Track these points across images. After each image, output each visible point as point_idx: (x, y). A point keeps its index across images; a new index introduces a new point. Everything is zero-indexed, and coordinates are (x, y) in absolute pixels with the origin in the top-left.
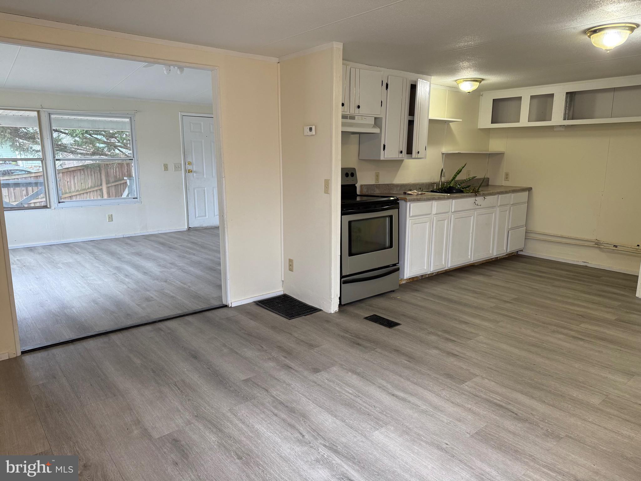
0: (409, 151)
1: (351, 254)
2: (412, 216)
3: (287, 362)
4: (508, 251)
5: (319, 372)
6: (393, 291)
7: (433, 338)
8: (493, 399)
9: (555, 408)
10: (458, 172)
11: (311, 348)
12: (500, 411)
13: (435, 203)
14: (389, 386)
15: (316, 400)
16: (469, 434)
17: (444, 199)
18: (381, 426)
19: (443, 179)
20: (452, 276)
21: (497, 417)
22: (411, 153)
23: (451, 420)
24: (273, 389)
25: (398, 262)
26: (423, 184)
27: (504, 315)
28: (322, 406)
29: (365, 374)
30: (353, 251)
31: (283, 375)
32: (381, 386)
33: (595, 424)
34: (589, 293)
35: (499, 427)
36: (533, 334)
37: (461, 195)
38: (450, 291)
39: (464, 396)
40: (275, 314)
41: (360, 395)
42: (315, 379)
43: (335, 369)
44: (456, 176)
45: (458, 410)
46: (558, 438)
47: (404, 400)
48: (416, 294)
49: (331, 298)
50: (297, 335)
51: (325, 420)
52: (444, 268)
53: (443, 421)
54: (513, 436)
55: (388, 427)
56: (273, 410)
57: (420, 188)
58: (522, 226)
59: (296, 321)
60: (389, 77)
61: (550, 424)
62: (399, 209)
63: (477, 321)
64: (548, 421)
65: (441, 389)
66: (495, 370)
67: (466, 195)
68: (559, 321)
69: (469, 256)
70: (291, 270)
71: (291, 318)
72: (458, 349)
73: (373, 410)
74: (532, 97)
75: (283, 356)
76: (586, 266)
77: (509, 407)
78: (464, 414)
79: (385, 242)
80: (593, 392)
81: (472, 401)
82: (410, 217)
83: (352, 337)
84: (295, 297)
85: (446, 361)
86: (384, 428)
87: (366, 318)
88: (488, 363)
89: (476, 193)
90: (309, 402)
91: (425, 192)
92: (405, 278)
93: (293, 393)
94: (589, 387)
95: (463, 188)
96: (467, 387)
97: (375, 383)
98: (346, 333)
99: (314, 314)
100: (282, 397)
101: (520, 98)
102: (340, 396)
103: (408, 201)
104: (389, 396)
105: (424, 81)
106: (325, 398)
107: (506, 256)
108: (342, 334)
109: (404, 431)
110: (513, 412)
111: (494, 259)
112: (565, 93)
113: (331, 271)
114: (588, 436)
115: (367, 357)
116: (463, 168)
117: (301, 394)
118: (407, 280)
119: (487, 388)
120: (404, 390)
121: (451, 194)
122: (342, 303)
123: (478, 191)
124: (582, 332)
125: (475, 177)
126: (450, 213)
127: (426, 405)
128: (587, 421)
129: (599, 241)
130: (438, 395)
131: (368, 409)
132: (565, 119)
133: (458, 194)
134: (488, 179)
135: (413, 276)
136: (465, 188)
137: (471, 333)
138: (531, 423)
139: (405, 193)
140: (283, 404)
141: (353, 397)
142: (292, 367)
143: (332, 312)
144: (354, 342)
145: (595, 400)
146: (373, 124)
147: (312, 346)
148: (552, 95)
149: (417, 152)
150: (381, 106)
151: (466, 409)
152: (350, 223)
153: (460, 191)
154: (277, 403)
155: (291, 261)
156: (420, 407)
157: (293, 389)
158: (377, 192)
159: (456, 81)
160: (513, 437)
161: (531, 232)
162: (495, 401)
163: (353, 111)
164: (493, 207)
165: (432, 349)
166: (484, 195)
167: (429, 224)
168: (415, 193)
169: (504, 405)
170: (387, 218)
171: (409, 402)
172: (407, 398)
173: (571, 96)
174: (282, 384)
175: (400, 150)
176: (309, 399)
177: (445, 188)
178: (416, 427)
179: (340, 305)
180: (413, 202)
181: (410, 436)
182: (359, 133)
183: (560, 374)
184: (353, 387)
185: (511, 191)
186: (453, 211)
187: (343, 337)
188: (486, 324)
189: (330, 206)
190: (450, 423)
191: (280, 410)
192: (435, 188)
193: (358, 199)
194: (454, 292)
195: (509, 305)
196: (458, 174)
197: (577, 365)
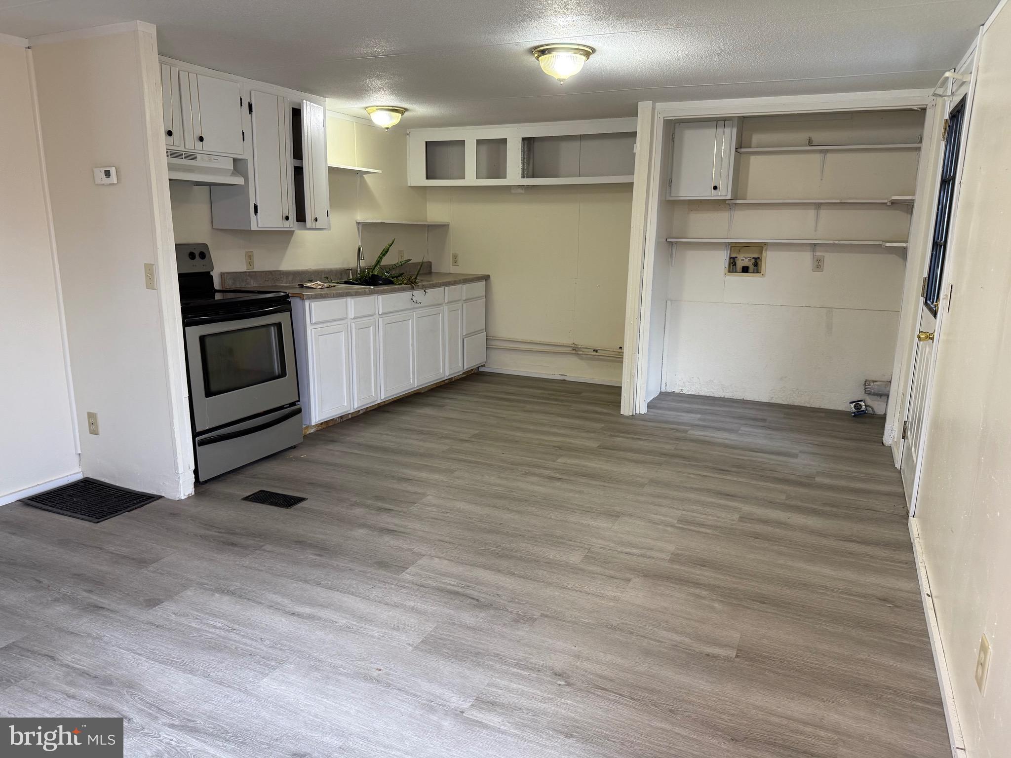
0: (301, 217)
1: (209, 393)
2: (316, 323)
3: (95, 598)
4: (465, 368)
5: (159, 605)
6: (294, 447)
7: (358, 511)
8: (445, 586)
9: (527, 580)
10: (384, 252)
11: (142, 567)
12: (456, 601)
13: (351, 302)
14: (286, 601)
15: (154, 654)
16: (412, 646)
17: (364, 294)
18: (273, 669)
19: (363, 264)
20: (388, 412)
21: (451, 611)
22: (304, 221)
23: (385, 631)
24: (66, 652)
25: (298, 399)
26: (330, 272)
27: (460, 460)
28: (166, 660)
29: (244, 591)
30: (213, 388)
31: (86, 624)
32: (273, 604)
33: (576, 591)
34: (567, 416)
35: (454, 624)
36: (499, 481)
37: (389, 288)
38: (385, 436)
39: (404, 591)
40: (66, 517)
41: (236, 626)
42: (151, 617)
43: (189, 593)
44: (381, 258)
45: (395, 614)
46: (531, 620)
47: (311, 617)
48: (331, 447)
49: (178, 473)
50: (113, 549)
51: (173, 682)
52: (375, 401)
53: (372, 636)
54: (473, 633)
55: (284, 667)
56: (67, 688)
57: (327, 278)
58: (480, 332)
59: (109, 524)
60: (253, 93)
61: (521, 604)
62: (291, 311)
63: (424, 475)
64: (518, 599)
65: (370, 587)
66: (449, 543)
67: (399, 288)
68: (530, 459)
69: (411, 380)
70: (94, 431)
71: (99, 520)
72: (396, 521)
73: (259, 646)
74: (479, 142)
75: (85, 591)
76: (564, 380)
77: (468, 592)
78: (404, 617)
79: (273, 368)
80: (573, 548)
81: (416, 596)
82: (312, 324)
83: (221, 535)
84: (107, 481)
85: (376, 543)
86: (277, 670)
87: (246, 499)
88: (440, 533)
89: (412, 284)
90: (141, 660)
91: (334, 285)
92: (313, 423)
93: (109, 650)
94: (567, 542)
95: (393, 278)
96: (408, 575)
97: (263, 601)
98: (208, 530)
99: (148, 505)
100: (85, 663)
101: (462, 143)
102: (199, 636)
103: (306, 299)
104: (286, 617)
105: (314, 104)
106: (171, 647)
107: (464, 376)
108: (202, 532)
109: (311, 667)
110: (473, 599)
111: (448, 381)
112: (521, 139)
113: (173, 426)
114: (567, 609)
115: (247, 562)
116: (390, 246)
117: (123, 649)
118: (318, 426)
119: (437, 572)
120: (312, 603)
121: (376, 286)
122: (201, 479)
123: (415, 282)
124: (560, 469)
125: (409, 260)
126: (376, 316)
127: (346, 618)
128: (566, 588)
129: (576, 345)
130: (366, 598)
131: (250, 646)
132: (523, 177)
133: (387, 285)
134: (430, 264)
135: (326, 419)
136: (397, 277)
137: (415, 493)
138: (496, 609)
139: (301, 286)
140: (87, 674)
141: (223, 633)
142: (104, 606)
143: (183, 498)
144: (224, 543)
145: (575, 558)
146: (231, 170)
147: (145, 562)
148: (504, 141)
149: (313, 218)
150: (244, 140)
151: (407, 609)
152: (202, 339)
153: (388, 282)
154: (74, 674)
155: (92, 417)
156: (336, 622)
157: (107, 643)
158: (253, 284)
159: (366, 108)
160: (473, 635)
161: (494, 338)
162: (449, 587)
163: (191, 145)
164: (439, 305)
165: (357, 528)
166: (425, 288)
167: (345, 334)
168: (319, 285)
169: (460, 590)
170: (272, 328)
171: (320, 619)
172: (315, 614)
173: (528, 143)
174: (84, 639)
175: (284, 216)
176: (139, 654)
177: (366, 277)
178: (331, 656)
179: (197, 483)
180: (314, 300)
181: (321, 672)
182: (210, 184)
183: (534, 531)
184: (223, 616)
185: (462, 281)
186: (380, 313)
187: (203, 537)
188: (436, 476)
189: (160, 311)
190: (383, 636)
191: (82, 686)
192: (351, 277)
193: (218, 297)
194: (390, 437)
195: (467, 445)
196: (384, 255)
197: (553, 515)
